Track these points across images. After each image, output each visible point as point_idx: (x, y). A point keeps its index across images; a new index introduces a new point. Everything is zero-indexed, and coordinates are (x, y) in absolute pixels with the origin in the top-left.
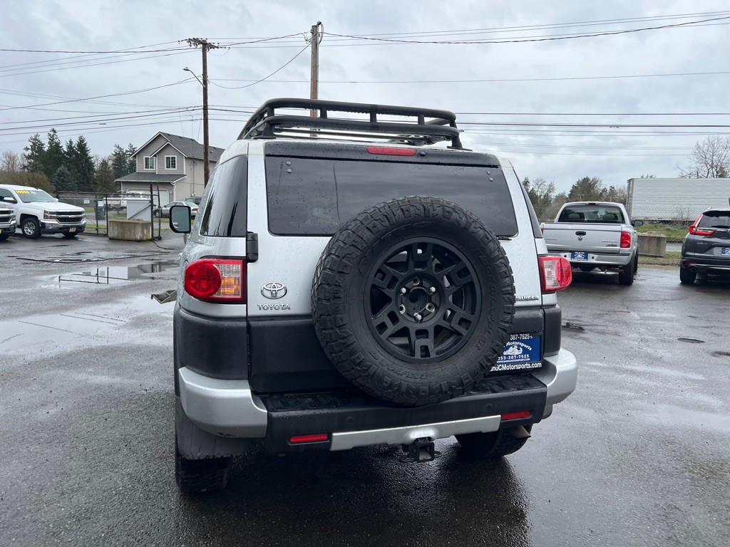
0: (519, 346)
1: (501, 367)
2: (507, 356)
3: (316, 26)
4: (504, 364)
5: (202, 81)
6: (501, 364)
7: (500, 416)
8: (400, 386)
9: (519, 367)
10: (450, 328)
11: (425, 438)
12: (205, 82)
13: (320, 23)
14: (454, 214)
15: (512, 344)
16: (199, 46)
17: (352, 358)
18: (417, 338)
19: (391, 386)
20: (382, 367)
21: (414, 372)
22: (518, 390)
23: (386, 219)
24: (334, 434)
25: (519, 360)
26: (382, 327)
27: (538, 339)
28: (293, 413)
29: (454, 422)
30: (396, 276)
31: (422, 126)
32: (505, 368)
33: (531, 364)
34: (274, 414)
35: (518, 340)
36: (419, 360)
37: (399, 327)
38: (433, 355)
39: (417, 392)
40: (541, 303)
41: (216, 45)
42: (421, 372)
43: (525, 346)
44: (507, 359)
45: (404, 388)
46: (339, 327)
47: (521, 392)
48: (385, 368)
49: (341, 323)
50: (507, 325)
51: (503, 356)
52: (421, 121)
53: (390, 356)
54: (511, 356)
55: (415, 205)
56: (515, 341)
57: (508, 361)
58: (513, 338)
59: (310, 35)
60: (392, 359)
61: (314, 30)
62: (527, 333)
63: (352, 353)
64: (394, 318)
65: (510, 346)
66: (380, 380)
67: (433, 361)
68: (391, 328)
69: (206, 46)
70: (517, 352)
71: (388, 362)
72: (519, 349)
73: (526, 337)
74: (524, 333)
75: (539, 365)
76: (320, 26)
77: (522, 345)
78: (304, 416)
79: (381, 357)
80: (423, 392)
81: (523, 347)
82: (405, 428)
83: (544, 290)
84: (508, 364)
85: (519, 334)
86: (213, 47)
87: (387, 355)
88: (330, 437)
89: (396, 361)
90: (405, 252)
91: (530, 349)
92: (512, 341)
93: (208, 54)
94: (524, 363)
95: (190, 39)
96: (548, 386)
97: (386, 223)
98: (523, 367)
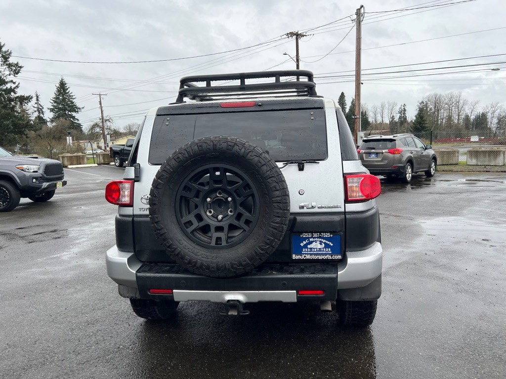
0: (321, 242)
1: (305, 257)
2: (311, 249)
3: (359, 9)
4: (308, 254)
5: (296, 60)
6: (306, 254)
7: (295, 291)
8: (196, 263)
9: (320, 257)
10: (239, 226)
11: (235, 300)
12: (298, 60)
13: (362, 6)
14: (236, 147)
15: (314, 240)
16: (293, 37)
17: (165, 243)
18: (215, 232)
19: (190, 262)
20: (184, 250)
21: (208, 254)
22: (311, 274)
23: (186, 153)
24: (174, 291)
25: (321, 252)
26: (190, 223)
27: (338, 237)
28: (148, 275)
29: (257, 292)
30: (200, 190)
31: (278, 83)
32: (308, 257)
33: (332, 256)
34: (139, 274)
35: (320, 237)
36: (214, 246)
37: (202, 224)
38: (224, 243)
39: (208, 268)
40: (343, 210)
41: (304, 34)
42: (213, 255)
43: (327, 242)
44: (310, 251)
45: (198, 265)
46: (156, 222)
47: (312, 276)
48: (187, 251)
49: (157, 220)
50: (277, 225)
51: (307, 248)
52: (278, 80)
53: (192, 243)
54: (314, 248)
55: (207, 142)
56: (317, 238)
57: (312, 252)
58: (315, 235)
59: (355, 17)
60: (194, 245)
61: (358, 13)
62: (328, 233)
63: (164, 240)
64: (199, 218)
65: (314, 241)
66: (183, 258)
67: (223, 248)
68: (196, 224)
69: (298, 36)
70: (319, 246)
71: (190, 247)
72: (321, 244)
73: (328, 235)
74: (326, 232)
75: (339, 257)
76: (362, 8)
77: (324, 241)
78: (154, 278)
79: (185, 243)
80: (213, 268)
81: (325, 243)
82: (221, 292)
83: (347, 201)
84: (311, 254)
85: (320, 233)
86: (303, 36)
87: (190, 242)
88: (172, 293)
89: (197, 247)
90: (209, 174)
91: (332, 245)
92: (315, 238)
93: (299, 41)
94: (326, 254)
95: (288, 34)
96: (339, 273)
97: (187, 155)
98: (325, 257)
